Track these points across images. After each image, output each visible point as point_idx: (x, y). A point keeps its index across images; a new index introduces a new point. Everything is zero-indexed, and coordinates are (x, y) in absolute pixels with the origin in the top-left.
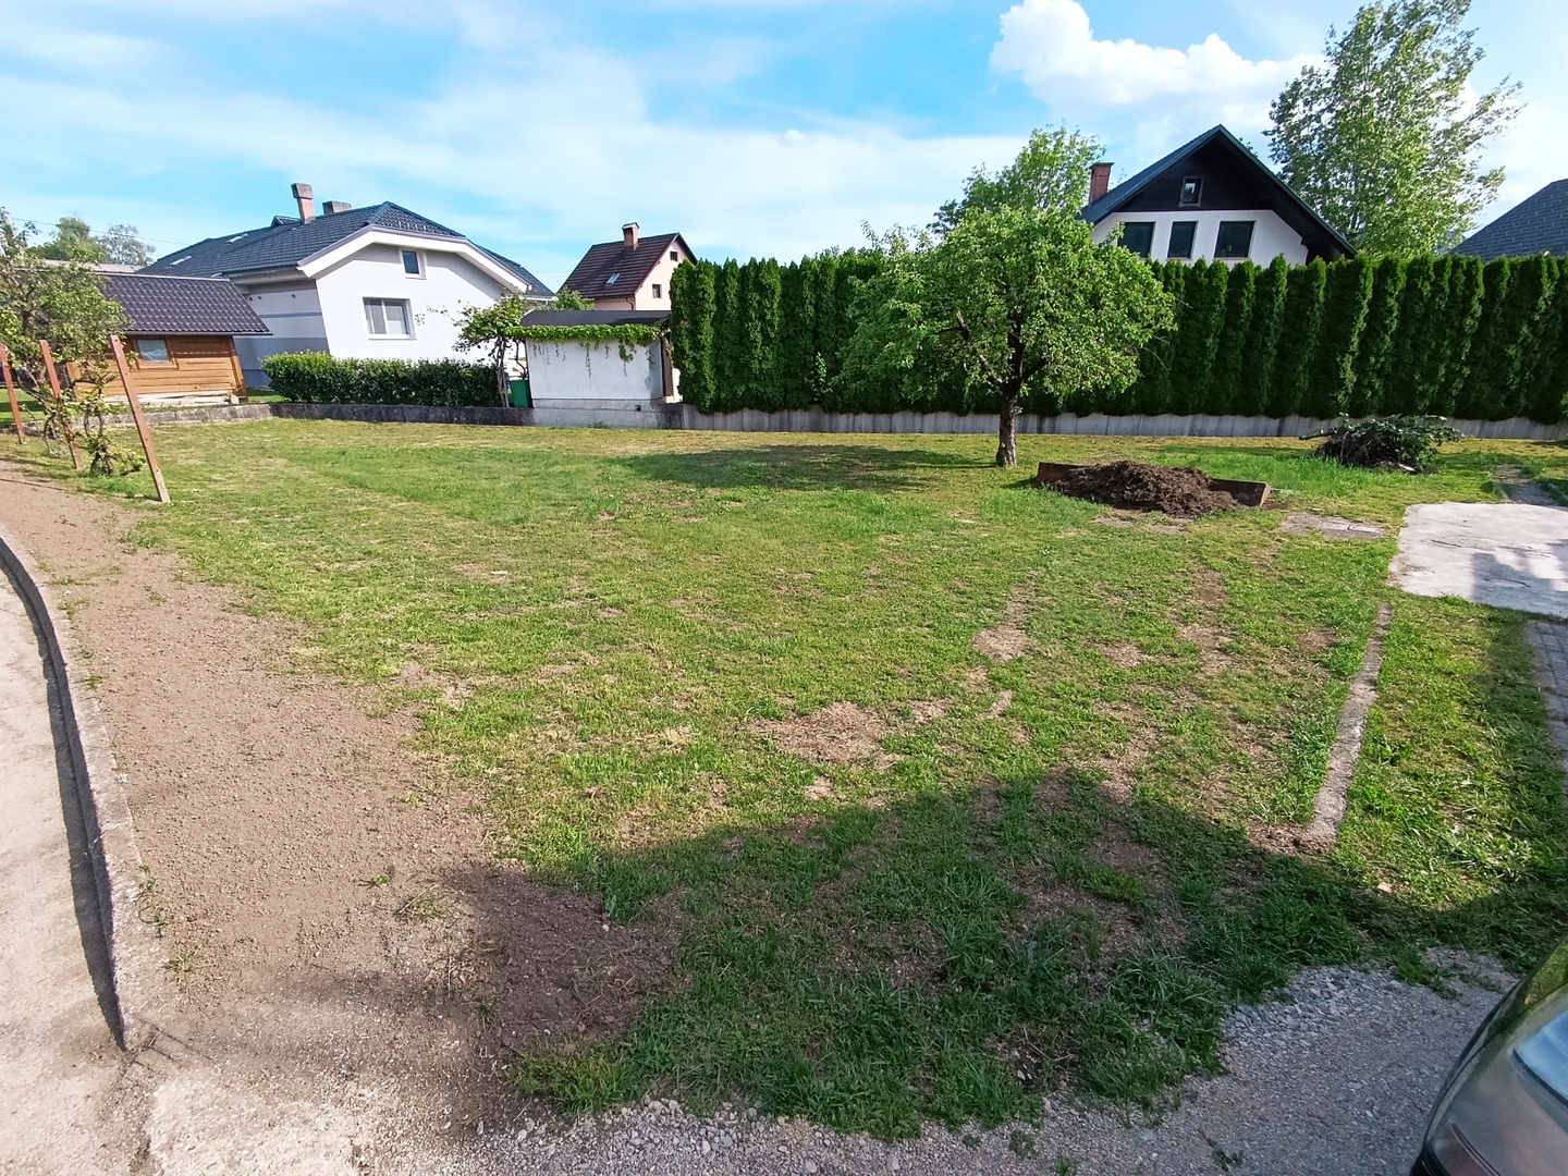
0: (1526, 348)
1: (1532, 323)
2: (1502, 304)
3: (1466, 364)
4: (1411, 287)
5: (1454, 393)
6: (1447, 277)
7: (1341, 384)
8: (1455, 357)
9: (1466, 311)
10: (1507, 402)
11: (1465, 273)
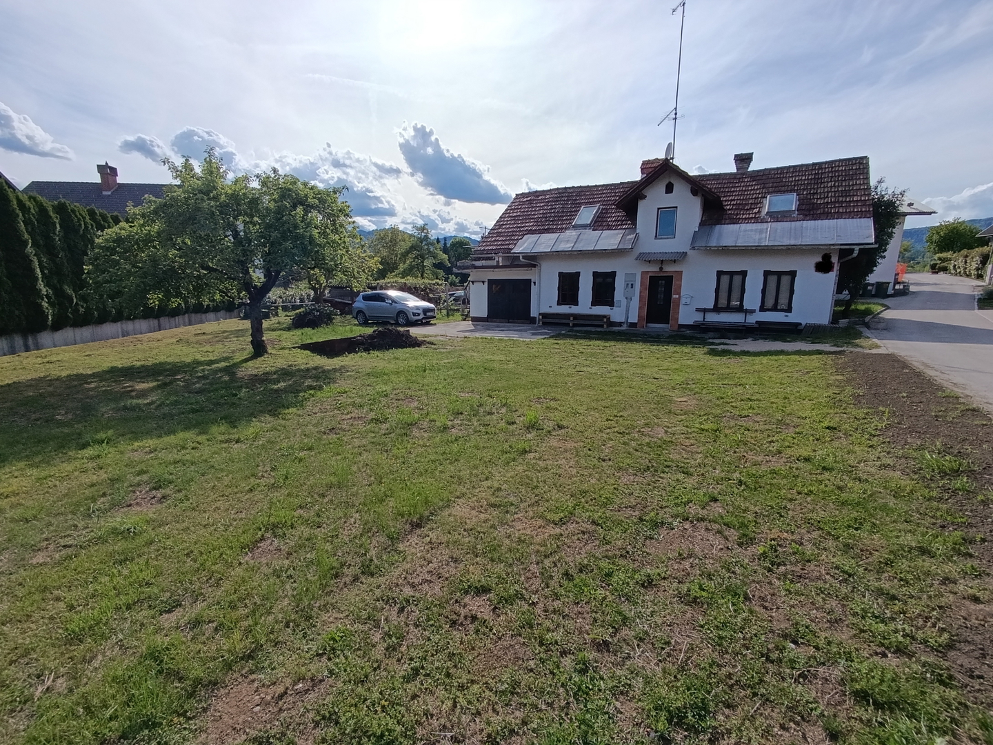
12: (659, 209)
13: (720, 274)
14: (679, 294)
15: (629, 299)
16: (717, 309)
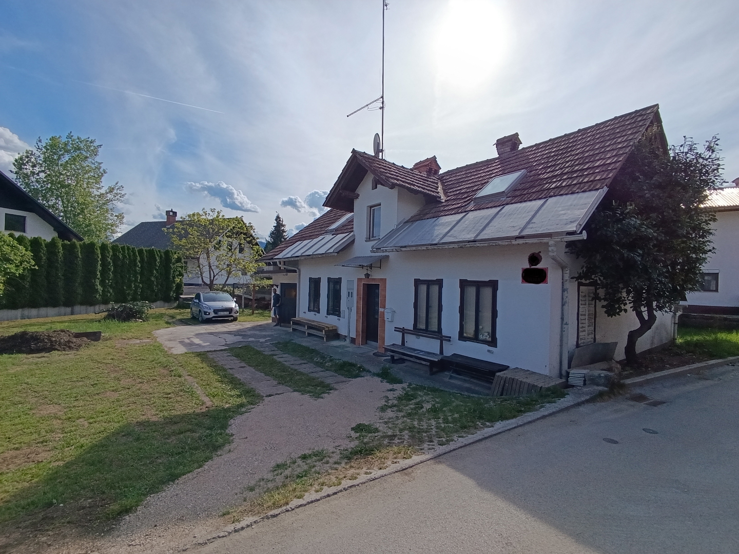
0: (156, 278)
1: (156, 269)
2: (146, 263)
3: (140, 283)
4: (114, 255)
5: (139, 293)
6: (126, 252)
7: (97, 291)
8: (136, 280)
9: (136, 265)
10: (156, 296)
11: (132, 251)
12: (371, 207)
13: (417, 282)
14: (384, 307)
15: (350, 309)
16: (416, 331)
